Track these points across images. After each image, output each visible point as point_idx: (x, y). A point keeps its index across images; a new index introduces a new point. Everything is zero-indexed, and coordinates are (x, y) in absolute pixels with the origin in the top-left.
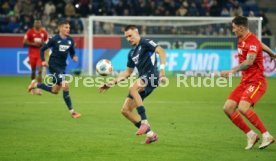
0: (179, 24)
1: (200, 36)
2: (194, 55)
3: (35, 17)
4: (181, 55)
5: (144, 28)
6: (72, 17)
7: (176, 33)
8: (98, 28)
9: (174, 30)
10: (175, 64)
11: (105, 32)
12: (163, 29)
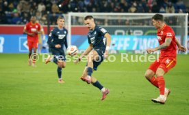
0: (131, 18)
1: (145, 26)
2: (141, 39)
3: (31, 13)
4: (132, 39)
5: (106, 21)
6: (57, 13)
7: (129, 24)
8: (74, 20)
9: (127, 22)
10: (128, 45)
11: (79, 24)
12: (119, 21)
